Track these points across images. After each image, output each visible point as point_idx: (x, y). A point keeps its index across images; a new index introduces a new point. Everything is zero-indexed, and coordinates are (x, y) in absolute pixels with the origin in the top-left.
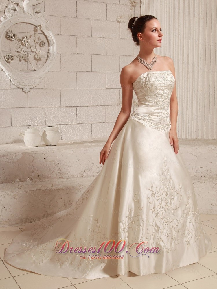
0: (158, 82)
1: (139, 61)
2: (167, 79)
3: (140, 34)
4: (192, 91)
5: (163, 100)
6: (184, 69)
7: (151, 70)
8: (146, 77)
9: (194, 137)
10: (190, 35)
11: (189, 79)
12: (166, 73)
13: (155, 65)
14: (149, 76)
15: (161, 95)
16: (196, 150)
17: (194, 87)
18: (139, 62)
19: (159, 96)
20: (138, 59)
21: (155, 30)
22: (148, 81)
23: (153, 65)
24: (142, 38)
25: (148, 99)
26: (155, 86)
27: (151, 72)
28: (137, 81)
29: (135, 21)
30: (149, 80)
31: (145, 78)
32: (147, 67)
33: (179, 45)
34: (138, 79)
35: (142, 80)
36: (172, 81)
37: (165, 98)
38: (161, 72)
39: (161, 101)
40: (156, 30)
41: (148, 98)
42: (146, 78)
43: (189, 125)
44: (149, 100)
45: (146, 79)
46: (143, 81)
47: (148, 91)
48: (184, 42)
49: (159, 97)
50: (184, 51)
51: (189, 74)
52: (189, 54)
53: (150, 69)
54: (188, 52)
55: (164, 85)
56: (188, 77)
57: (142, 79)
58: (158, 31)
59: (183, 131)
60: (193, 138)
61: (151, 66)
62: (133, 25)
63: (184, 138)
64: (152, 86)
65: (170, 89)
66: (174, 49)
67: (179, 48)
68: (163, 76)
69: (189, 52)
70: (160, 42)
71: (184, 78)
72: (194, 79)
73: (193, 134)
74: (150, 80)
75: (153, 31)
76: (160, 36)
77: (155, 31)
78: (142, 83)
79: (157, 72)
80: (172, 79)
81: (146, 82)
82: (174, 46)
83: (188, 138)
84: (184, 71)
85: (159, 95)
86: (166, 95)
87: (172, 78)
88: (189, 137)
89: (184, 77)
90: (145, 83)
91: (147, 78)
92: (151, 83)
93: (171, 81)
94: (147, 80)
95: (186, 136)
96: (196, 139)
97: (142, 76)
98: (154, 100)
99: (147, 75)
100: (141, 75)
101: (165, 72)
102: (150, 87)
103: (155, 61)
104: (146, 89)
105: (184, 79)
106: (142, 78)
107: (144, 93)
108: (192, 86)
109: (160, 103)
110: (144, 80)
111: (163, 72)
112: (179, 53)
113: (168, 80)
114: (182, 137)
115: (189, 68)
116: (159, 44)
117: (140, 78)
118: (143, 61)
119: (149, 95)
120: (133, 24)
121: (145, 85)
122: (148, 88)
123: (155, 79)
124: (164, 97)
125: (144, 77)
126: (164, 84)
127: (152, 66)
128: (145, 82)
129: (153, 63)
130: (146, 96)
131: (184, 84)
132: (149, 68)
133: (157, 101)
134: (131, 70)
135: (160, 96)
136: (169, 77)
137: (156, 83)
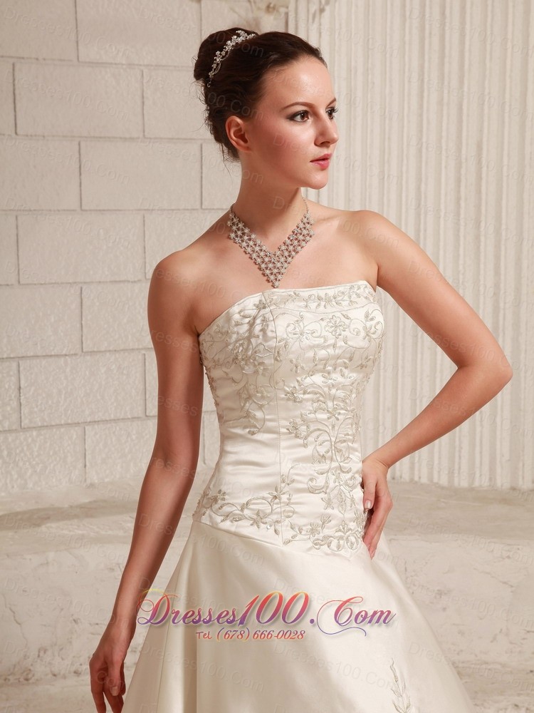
0: (306, 342)
1: (233, 235)
2: (347, 321)
3: (238, 125)
4: (496, 294)
5: (325, 416)
6: (463, 204)
7: (277, 284)
8: (254, 312)
9: (503, 481)
10: (488, 56)
11: (482, 244)
12: (346, 298)
13: (297, 257)
14: (267, 310)
15: (315, 396)
16: (509, 557)
17: (502, 277)
18: (229, 238)
19: (307, 400)
20: (229, 223)
21: (304, 115)
22: (261, 334)
23: (289, 259)
24: (245, 141)
25: (259, 414)
26: (291, 356)
27: (279, 293)
28: (214, 328)
29: (223, 53)
30: (263, 330)
31: (248, 319)
32: (263, 266)
33: (445, 101)
34: (220, 321)
35: (235, 329)
36: (372, 331)
37: (335, 409)
38: (321, 292)
39: (317, 421)
40: (307, 113)
41: (261, 407)
42: (255, 318)
43: (481, 432)
44: (264, 420)
45: (252, 325)
46: (241, 332)
47: (260, 378)
48: (466, 89)
49: (309, 406)
50: (465, 124)
51: (483, 224)
52: (485, 139)
53: (272, 277)
54: (481, 131)
55: (331, 351)
56: (477, 237)
57: (237, 324)
58: (316, 115)
59: (457, 455)
60: (499, 484)
61: (279, 265)
62: (211, 74)
63: (464, 484)
64: (276, 359)
65: (362, 366)
66: (421, 115)
67: (445, 113)
68: (329, 309)
69: (485, 131)
70: (323, 168)
71: (462, 238)
72: (503, 242)
73: (499, 470)
74: (270, 334)
75: (292, 118)
76: (324, 140)
77: (303, 117)
78: (237, 341)
79: (305, 293)
80: (373, 323)
81: (253, 340)
82: (421, 107)
83: (477, 484)
84: (462, 212)
85: (307, 396)
86: (340, 394)
87: (372, 319)
88: (482, 481)
89: (462, 234)
90: (250, 342)
91: (258, 321)
92: (272, 343)
93: (363, 334)
94: (258, 328)
95: (472, 476)
96: (513, 489)
97: (235, 309)
98: (285, 419)
99: (261, 306)
100: (233, 304)
101: (341, 289)
102: (269, 361)
103: (301, 237)
104: (249, 370)
105: (462, 243)
106: (237, 317)
107: (242, 385)
108: (497, 272)
109: (312, 429)
110: (246, 327)
111: (330, 291)
112: (444, 134)
113: (352, 327)
114: (456, 480)
115: (484, 197)
116: (318, 177)
117: (229, 319)
118: (246, 238)
119: (263, 397)
120: (214, 66)
121: (247, 350)
122: (260, 364)
123: (292, 327)
124: (330, 404)
125: (245, 317)
126: (334, 346)
127: (286, 265)
128: (249, 339)
129: (291, 248)
130: (249, 397)
131: (461, 262)
132: (269, 274)
133: (299, 421)
134: (191, 273)
135: (313, 401)
136: (358, 314)
137: (294, 347)
